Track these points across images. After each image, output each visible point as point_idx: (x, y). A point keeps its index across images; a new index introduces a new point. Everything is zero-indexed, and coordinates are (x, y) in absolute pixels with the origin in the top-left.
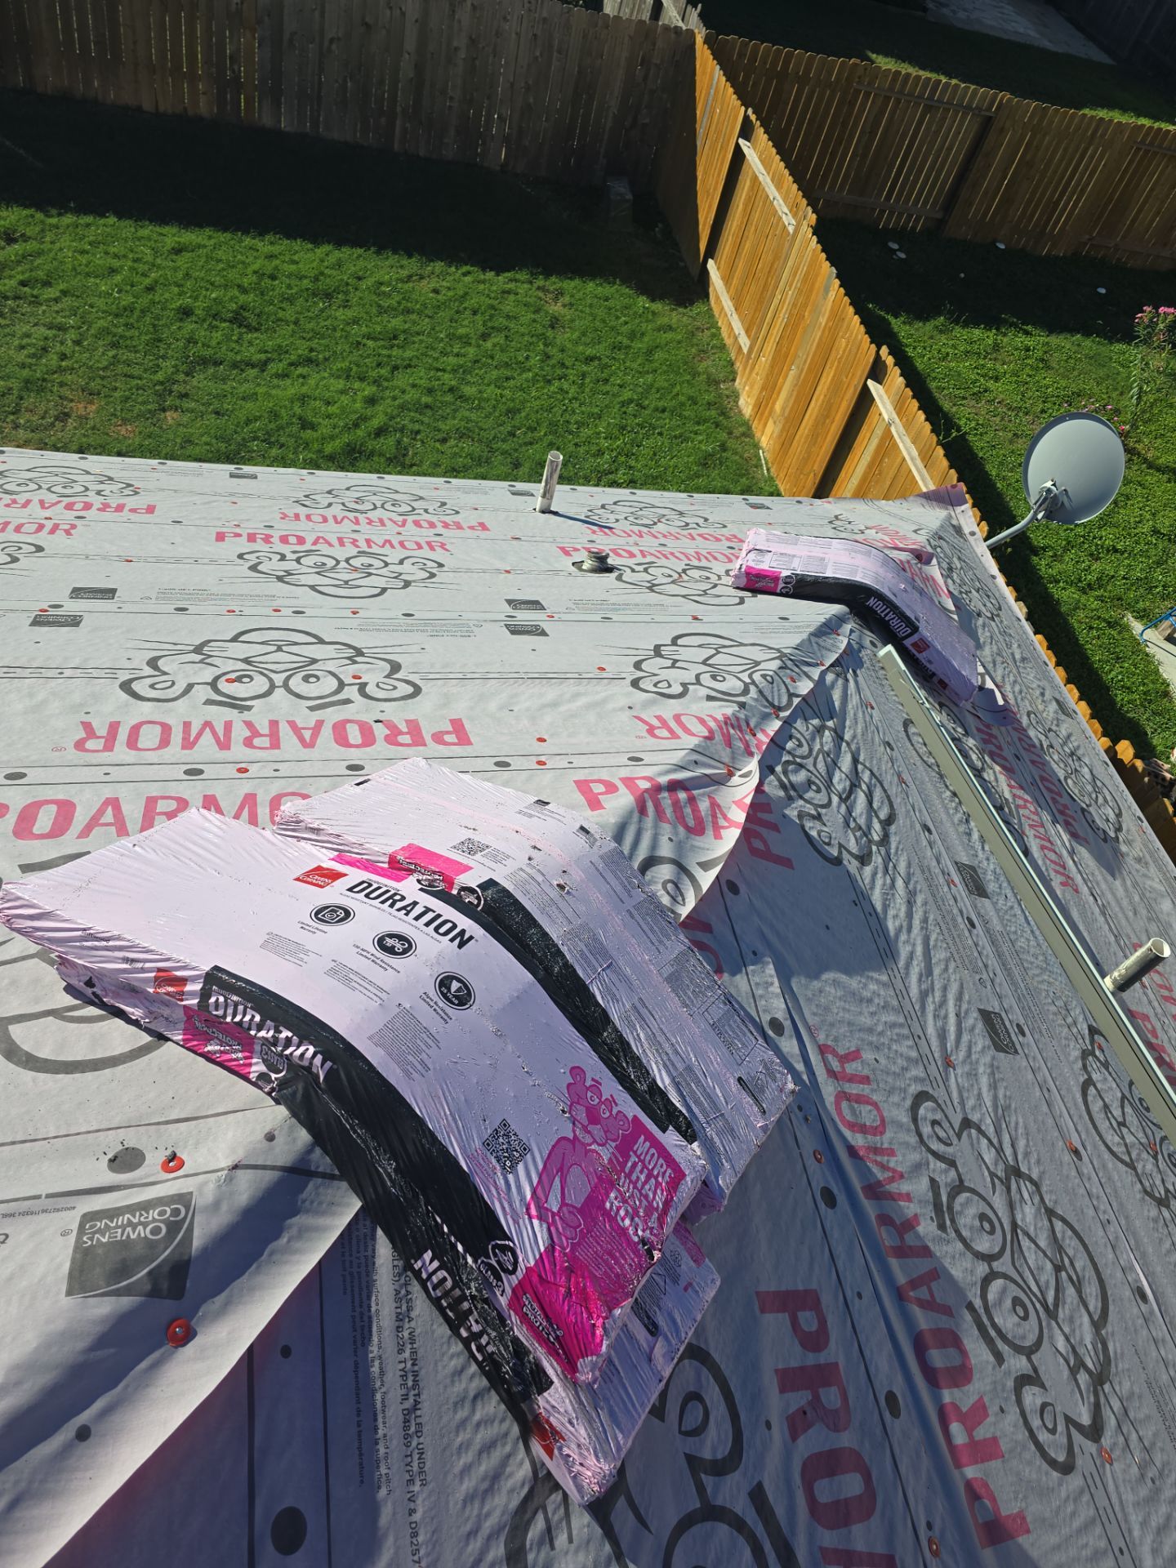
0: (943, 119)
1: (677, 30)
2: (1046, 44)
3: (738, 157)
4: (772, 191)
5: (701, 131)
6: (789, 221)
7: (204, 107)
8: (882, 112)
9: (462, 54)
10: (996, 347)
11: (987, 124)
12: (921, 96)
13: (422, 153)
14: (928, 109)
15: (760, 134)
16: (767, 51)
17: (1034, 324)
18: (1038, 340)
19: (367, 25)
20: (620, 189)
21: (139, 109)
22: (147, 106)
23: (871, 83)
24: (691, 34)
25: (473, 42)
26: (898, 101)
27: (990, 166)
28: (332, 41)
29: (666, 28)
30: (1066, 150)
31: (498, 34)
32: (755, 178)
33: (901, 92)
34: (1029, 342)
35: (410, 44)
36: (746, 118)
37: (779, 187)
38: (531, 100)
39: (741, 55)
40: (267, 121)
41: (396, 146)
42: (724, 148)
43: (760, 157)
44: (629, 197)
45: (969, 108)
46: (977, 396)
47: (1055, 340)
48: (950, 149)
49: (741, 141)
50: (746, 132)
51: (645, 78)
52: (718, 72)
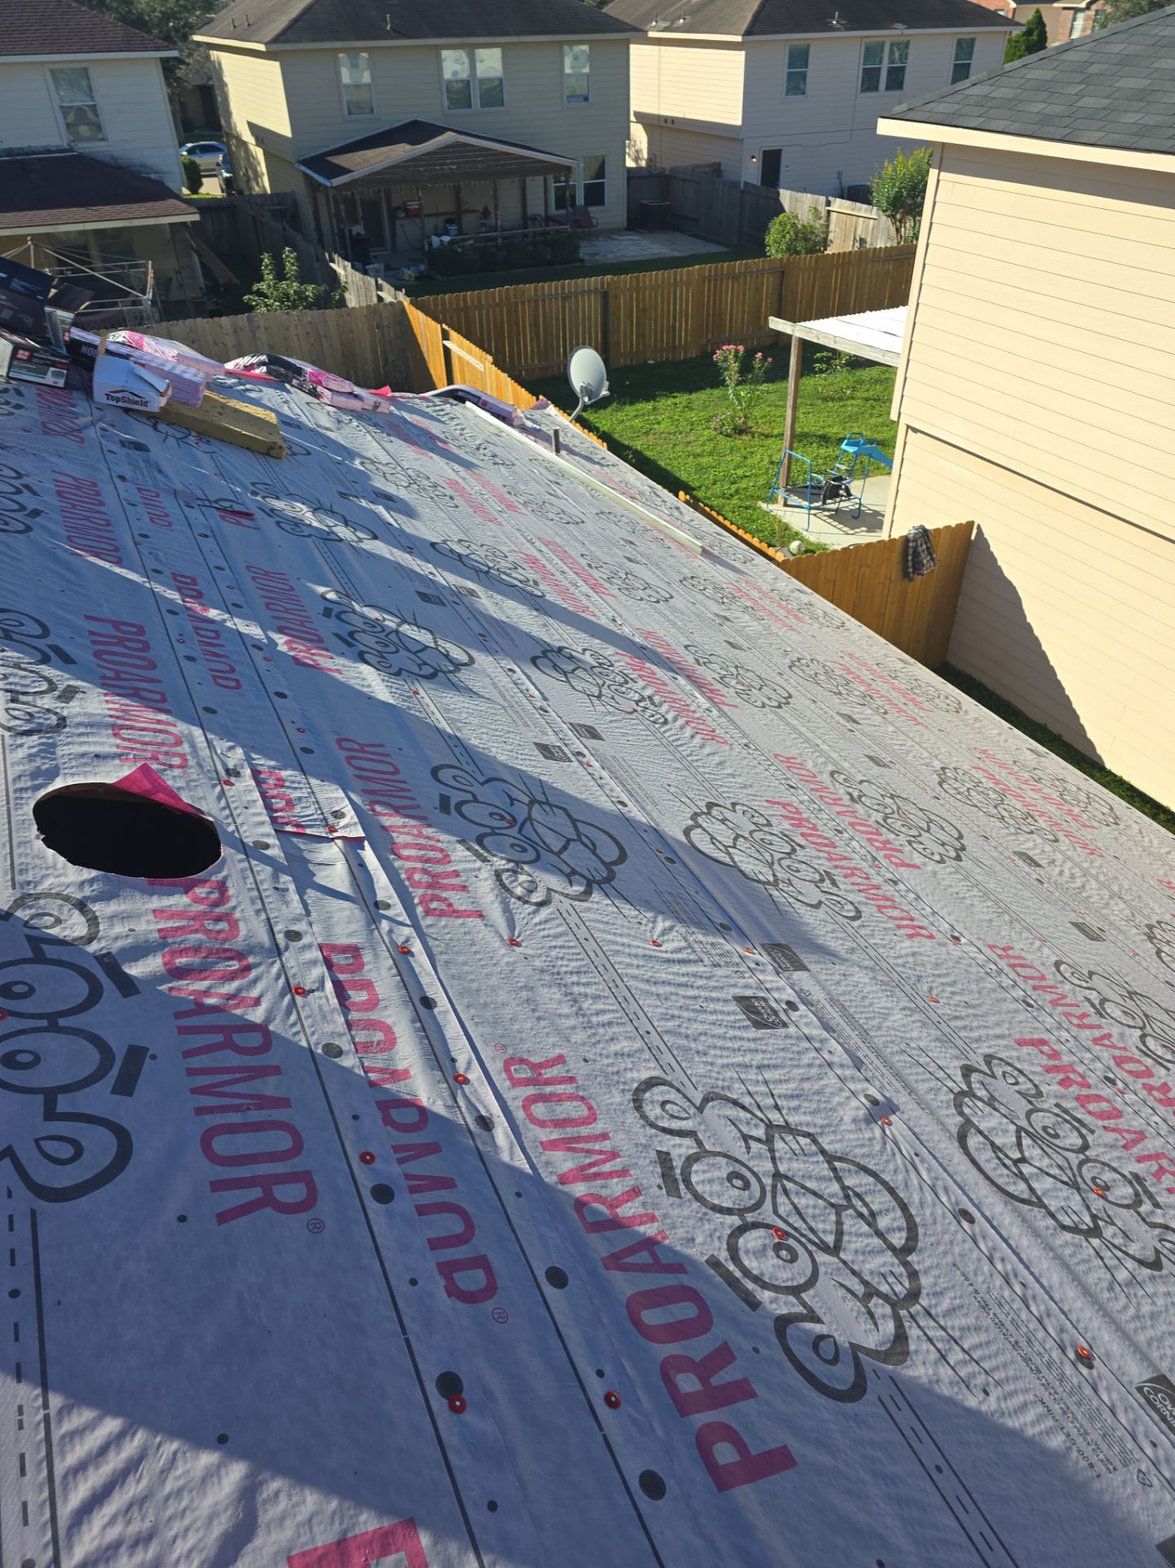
0: (577, 303)
1: (391, 304)
2: (676, 254)
3: (447, 351)
4: (467, 357)
5: (424, 349)
6: (480, 366)
8: (537, 310)
10: (655, 409)
11: (605, 296)
12: (557, 293)
14: (564, 299)
15: (453, 334)
16: (450, 299)
17: (678, 392)
18: (682, 399)
23: (522, 296)
24: (401, 303)
26: (544, 301)
27: (619, 319)
29: (386, 305)
30: (662, 295)
31: (285, 339)
32: (460, 358)
33: (543, 295)
34: (677, 400)
36: (443, 330)
37: (470, 354)
39: (436, 305)
42: (438, 351)
43: (458, 345)
45: (589, 292)
46: (647, 434)
47: (694, 396)
48: (590, 317)
49: (445, 342)
50: (446, 336)
51: (383, 335)
52: (421, 315)
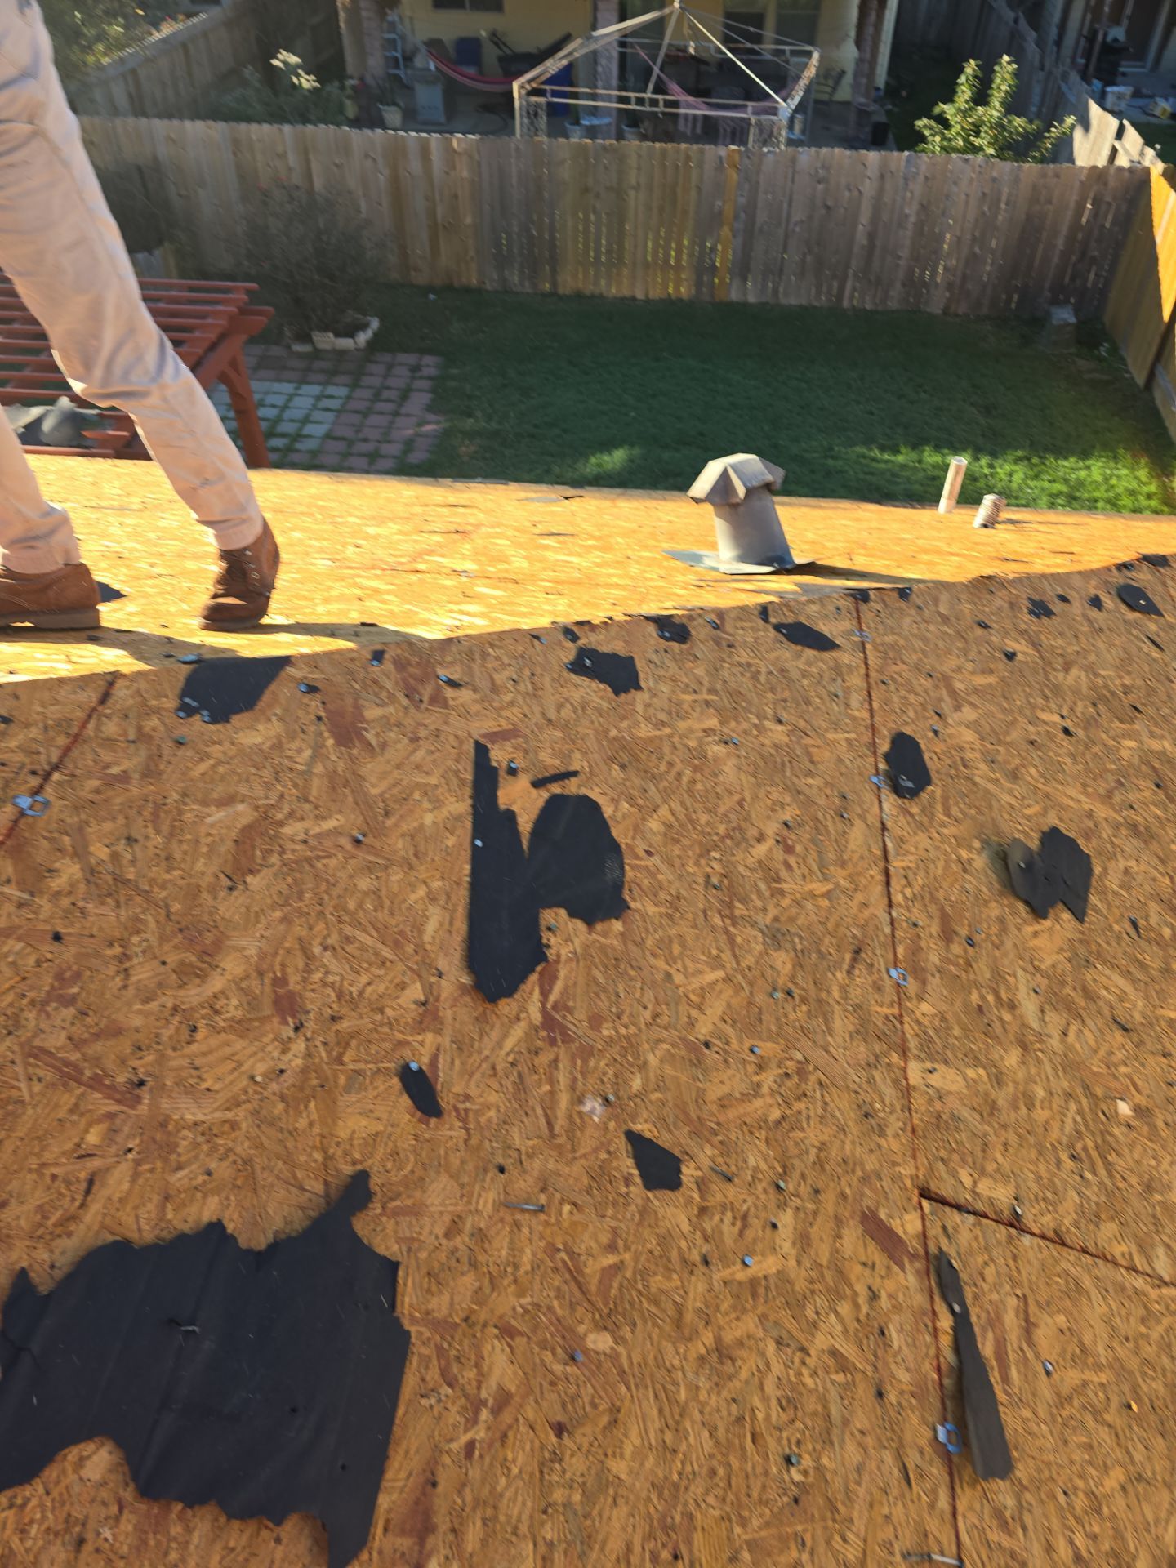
1: (1130, 167)
7: (685, 291)
9: (912, 219)
13: (868, 307)
19: (828, 208)
20: (1064, 315)
21: (634, 298)
22: (640, 295)
24: (1147, 171)
25: (924, 207)
28: (796, 224)
29: (1121, 169)
31: (948, 197)
35: (865, 217)
38: (977, 250)
40: (734, 295)
41: (846, 304)
44: (1073, 320)
51: (1096, 215)
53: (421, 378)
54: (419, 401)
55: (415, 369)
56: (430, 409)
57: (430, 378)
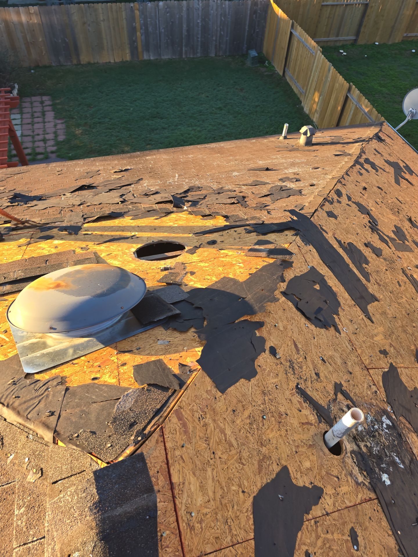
0: (352, 8)
3: (292, 35)
4: (305, 43)
6: (313, 52)
8: (332, 10)
13: (192, 57)
14: (347, 6)
15: (299, 28)
19: (172, 22)
20: (254, 53)
22: (112, 61)
25: (203, 19)
26: (336, 6)
27: (370, 19)
28: (162, 29)
32: (300, 42)
35: (185, 24)
36: (293, 23)
37: (308, 42)
40: (146, 58)
41: (184, 56)
42: (286, 33)
43: (299, 33)
45: (360, 2)
48: (356, 17)
49: (292, 31)
50: (294, 28)
52: (281, 11)
53: (46, 106)
54: (50, 116)
55: (42, 102)
56: (55, 118)
57: (49, 106)
